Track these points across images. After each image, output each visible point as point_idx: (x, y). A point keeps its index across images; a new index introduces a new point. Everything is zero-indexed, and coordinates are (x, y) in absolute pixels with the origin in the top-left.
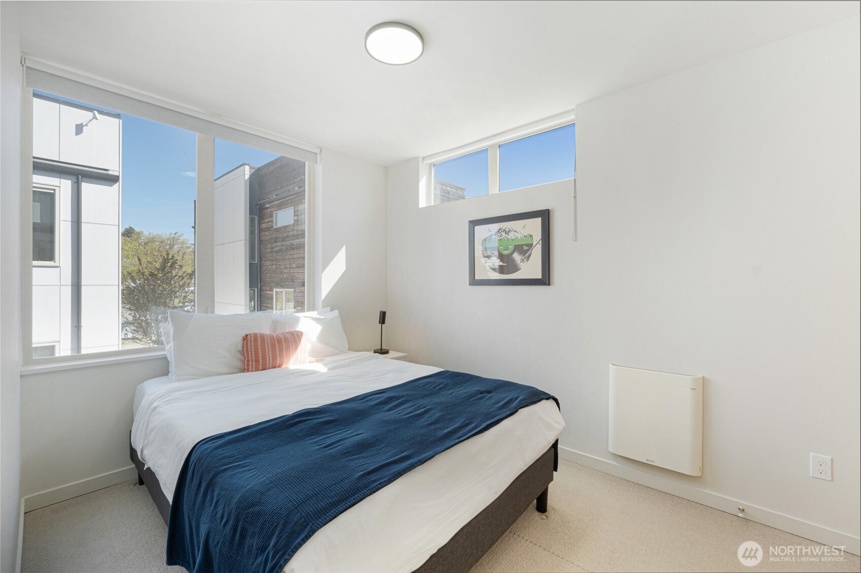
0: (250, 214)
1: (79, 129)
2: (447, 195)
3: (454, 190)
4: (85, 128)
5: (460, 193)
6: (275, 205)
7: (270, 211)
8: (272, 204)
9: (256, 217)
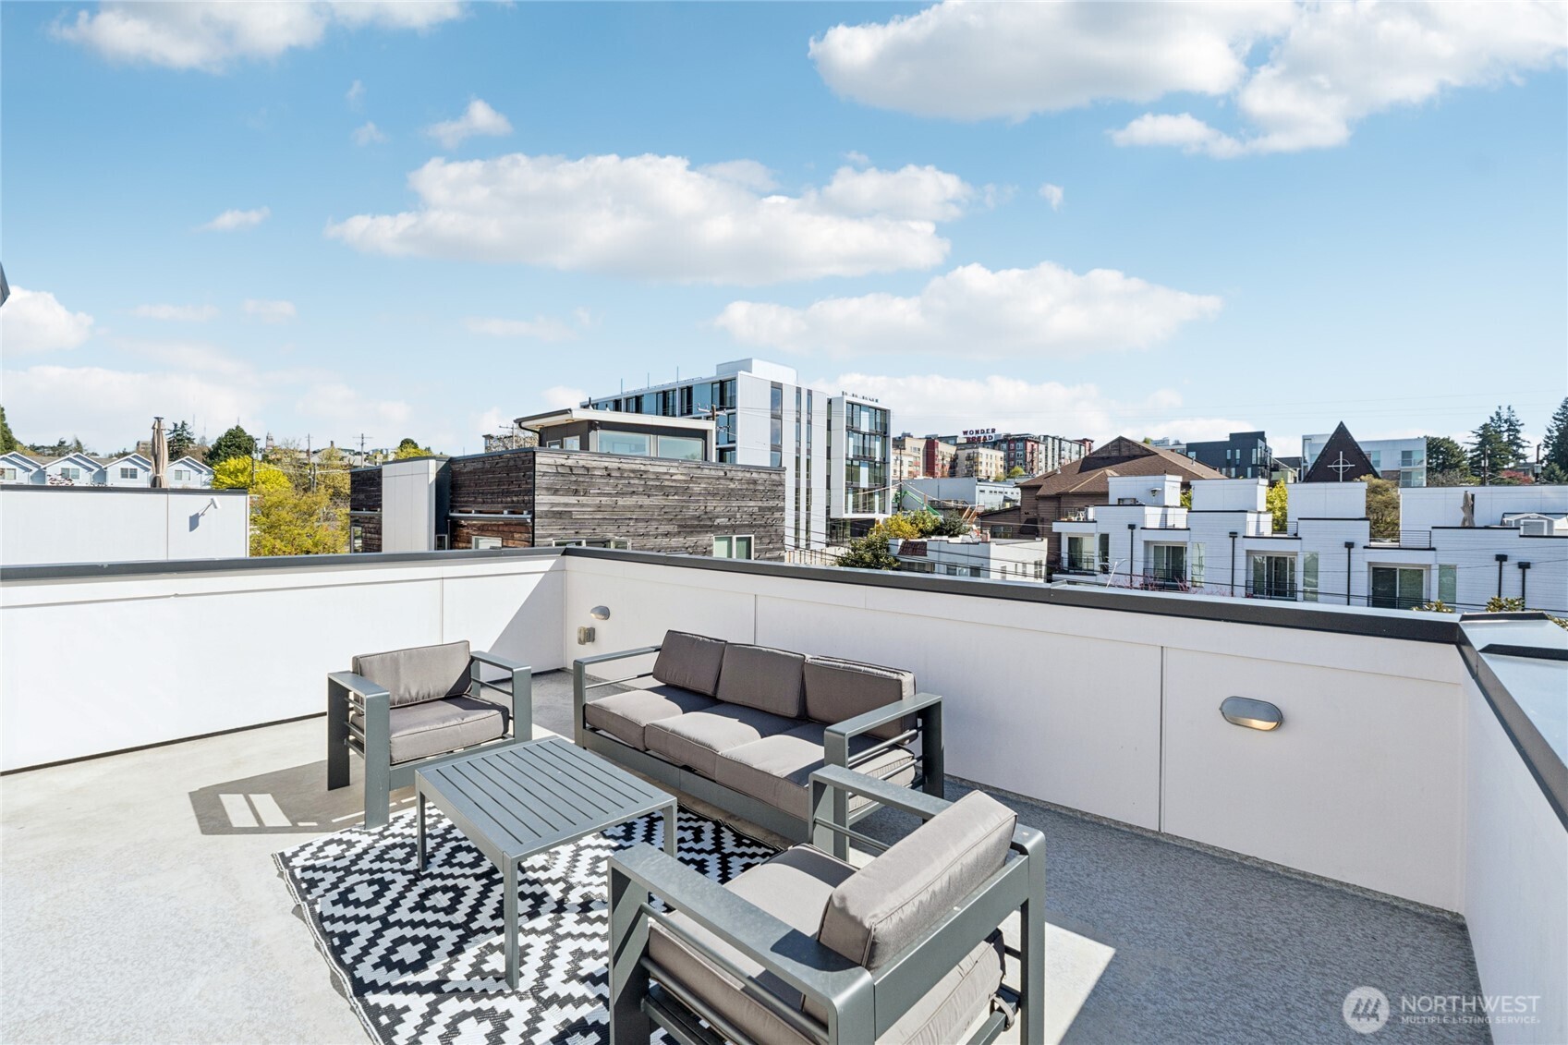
0: (437, 533)
1: (194, 522)
2: (752, 486)
3: (765, 476)
4: (201, 519)
5: (774, 477)
6: (474, 525)
7: (467, 533)
8: (470, 522)
9: (446, 536)
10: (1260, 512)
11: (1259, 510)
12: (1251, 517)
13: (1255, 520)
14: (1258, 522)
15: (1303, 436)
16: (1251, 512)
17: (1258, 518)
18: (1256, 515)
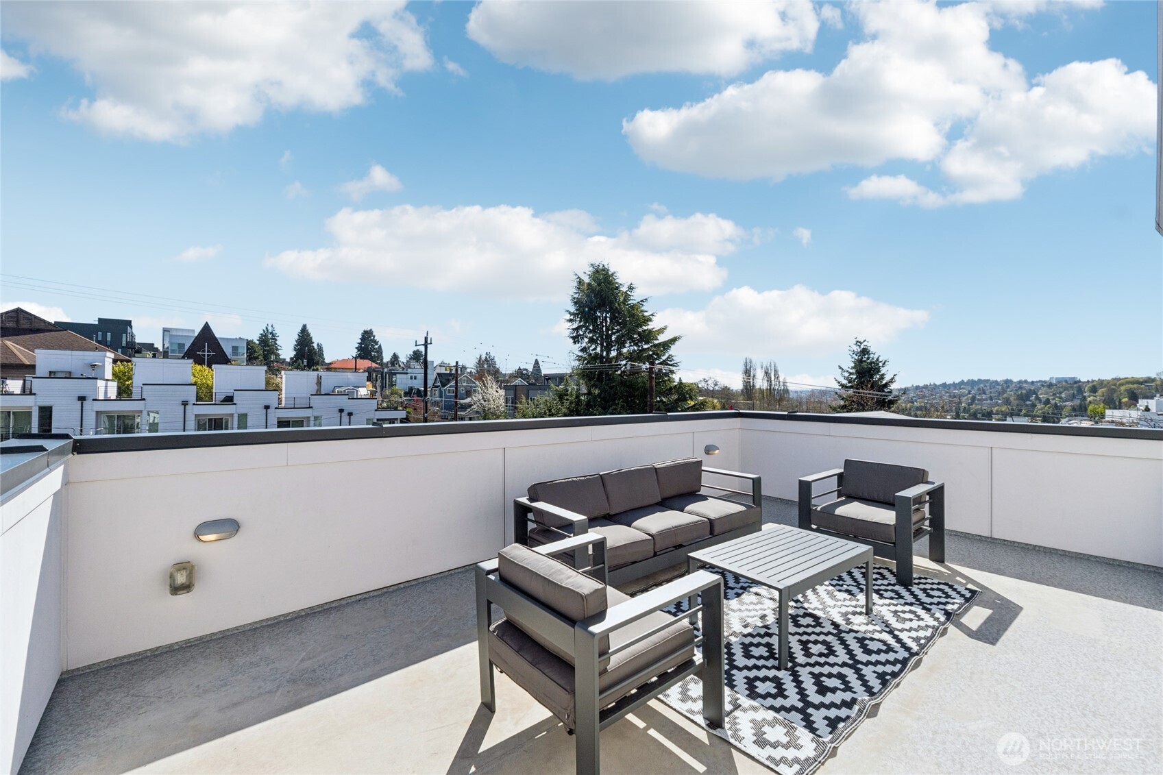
10: (108, 380)
11: (106, 378)
12: (101, 383)
13: (104, 385)
14: (106, 387)
15: (164, 328)
16: (101, 379)
17: (106, 384)
18: (104, 382)
